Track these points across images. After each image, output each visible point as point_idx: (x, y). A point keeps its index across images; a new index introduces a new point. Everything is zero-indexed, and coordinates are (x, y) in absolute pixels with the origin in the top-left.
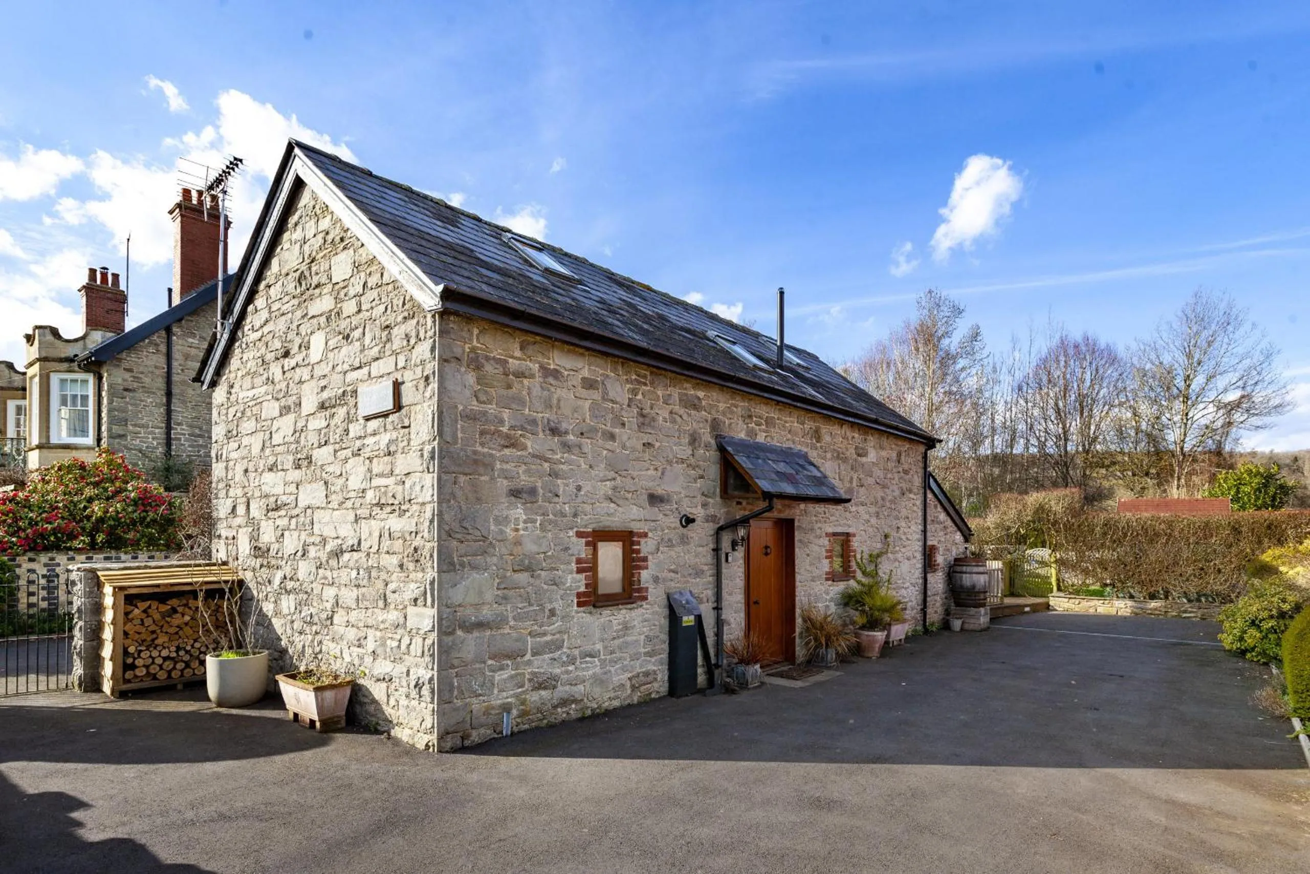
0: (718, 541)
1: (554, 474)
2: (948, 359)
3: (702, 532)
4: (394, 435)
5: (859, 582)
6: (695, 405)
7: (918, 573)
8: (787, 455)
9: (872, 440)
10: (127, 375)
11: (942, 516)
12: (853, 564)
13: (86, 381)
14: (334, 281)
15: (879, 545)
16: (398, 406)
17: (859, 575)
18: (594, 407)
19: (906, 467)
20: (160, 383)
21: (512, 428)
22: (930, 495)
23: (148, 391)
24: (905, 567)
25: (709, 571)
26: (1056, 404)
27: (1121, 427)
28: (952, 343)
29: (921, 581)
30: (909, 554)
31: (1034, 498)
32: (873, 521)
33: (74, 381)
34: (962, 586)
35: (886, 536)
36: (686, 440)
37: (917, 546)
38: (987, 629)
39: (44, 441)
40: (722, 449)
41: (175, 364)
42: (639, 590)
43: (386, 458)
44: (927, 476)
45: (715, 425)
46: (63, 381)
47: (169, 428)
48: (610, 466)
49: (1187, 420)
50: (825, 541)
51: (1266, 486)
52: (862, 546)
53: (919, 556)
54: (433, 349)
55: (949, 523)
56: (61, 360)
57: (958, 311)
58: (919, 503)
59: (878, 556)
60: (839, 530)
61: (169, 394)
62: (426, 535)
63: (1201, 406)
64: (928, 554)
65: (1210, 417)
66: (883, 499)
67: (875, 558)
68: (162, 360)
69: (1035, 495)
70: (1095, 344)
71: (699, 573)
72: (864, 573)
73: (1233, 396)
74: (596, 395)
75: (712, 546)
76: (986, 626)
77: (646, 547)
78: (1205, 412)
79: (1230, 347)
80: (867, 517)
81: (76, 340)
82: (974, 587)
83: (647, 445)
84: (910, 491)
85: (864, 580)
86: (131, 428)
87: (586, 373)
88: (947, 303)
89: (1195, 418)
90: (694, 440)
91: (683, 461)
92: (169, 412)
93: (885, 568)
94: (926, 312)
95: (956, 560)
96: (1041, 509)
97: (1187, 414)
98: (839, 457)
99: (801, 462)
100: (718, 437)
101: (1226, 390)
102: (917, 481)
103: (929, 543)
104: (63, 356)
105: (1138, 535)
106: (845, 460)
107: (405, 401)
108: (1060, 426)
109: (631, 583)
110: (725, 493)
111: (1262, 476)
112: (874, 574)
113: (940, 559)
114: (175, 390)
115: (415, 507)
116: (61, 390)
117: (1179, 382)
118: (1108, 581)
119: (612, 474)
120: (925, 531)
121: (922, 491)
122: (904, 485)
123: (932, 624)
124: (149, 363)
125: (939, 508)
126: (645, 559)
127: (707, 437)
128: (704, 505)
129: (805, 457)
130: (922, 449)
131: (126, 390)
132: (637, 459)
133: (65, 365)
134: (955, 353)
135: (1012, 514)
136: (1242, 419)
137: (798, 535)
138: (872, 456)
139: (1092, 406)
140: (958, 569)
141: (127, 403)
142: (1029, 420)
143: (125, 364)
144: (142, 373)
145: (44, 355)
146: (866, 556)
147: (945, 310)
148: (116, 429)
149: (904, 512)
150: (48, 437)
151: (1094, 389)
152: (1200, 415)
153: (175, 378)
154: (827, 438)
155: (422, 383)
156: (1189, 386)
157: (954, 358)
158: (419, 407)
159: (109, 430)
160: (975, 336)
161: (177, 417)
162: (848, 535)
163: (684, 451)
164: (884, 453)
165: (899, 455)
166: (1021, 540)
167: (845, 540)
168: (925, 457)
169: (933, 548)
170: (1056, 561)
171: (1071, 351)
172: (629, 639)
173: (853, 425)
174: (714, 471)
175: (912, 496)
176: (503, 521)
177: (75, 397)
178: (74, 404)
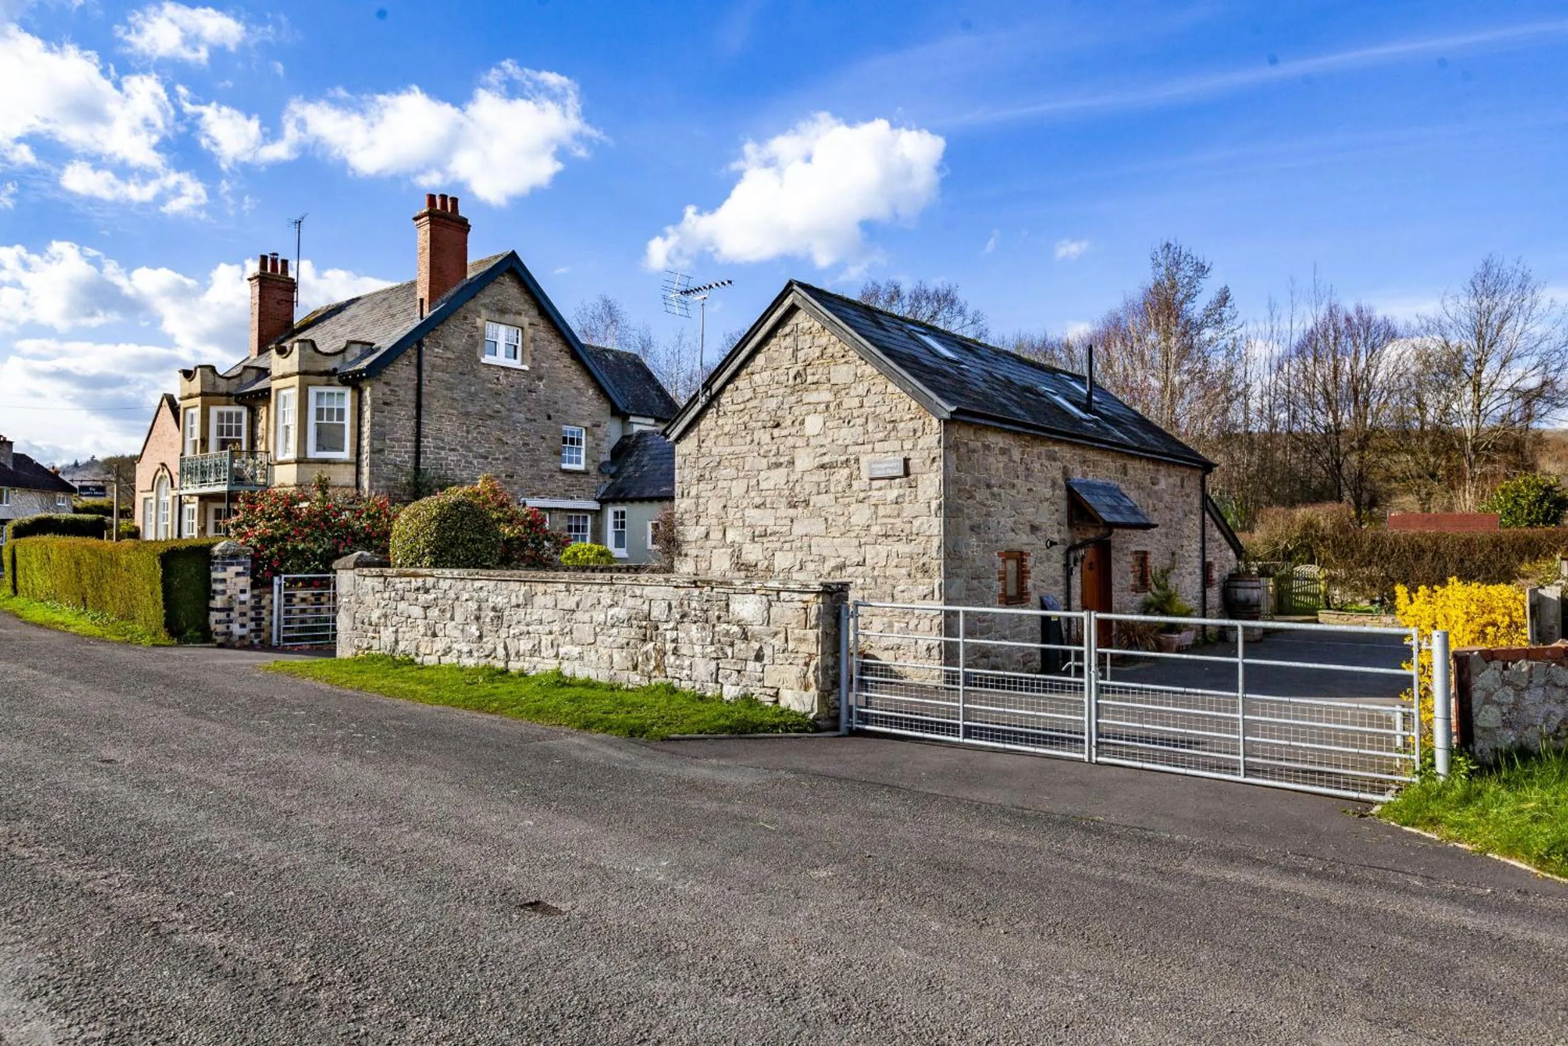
0: (1067, 559)
1: (988, 515)
2: (1192, 327)
3: (1057, 553)
4: (902, 491)
5: (1154, 594)
6: (1052, 458)
7: (1198, 588)
8: (1108, 490)
9: (1163, 470)
10: (386, 390)
11: (1217, 534)
12: (1149, 577)
13: (343, 394)
14: (832, 382)
15: (1168, 562)
16: (907, 473)
17: (1154, 587)
18: (1005, 467)
19: (1188, 491)
20: (411, 396)
21: (971, 486)
22: (1207, 516)
23: (402, 405)
24: (1188, 580)
25: (1061, 580)
26: (1325, 390)
27: (1402, 416)
28: (1196, 309)
29: (1200, 595)
30: (1190, 570)
31: (1302, 513)
32: (1164, 540)
33: (331, 394)
34: (1236, 600)
35: (1173, 554)
36: (1049, 484)
37: (1197, 563)
38: (1261, 640)
39: (302, 456)
40: (1069, 489)
41: (424, 375)
42: (1026, 594)
43: (894, 506)
44: (1205, 498)
45: (1065, 472)
46: (319, 395)
47: (418, 441)
48: (1013, 508)
49: (1480, 411)
50: (1130, 559)
51: (1541, 501)
52: (1155, 563)
53: (1198, 571)
54: (939, 442)
55: (1223, 541)
56: (321, 374)
57: (1201, 270)
58: (1198, 522)
59: (1168, 571)
60: (1140, 548)
61: (419, 406)
62: (934, 555)
63: (1497, 394)
64: (1206, 568)
65: (1506, 407)
66: (1171, 520)
67: (1165, 573)
68: (412, 372)
69: (1303, 510)
70: (1370, 319)
71: (1056, 583)
72: (1158, 586)
73: (1533, 382)
74: (1006, 459)
75: (1063, 562)
76: (1258, 638)
77: (1030, 563)
78: (1502, 401)
79: (1528, 327)
80: (1158, 537)
81: (335, 354)
82: (1248, 600)
83: (1030, 490)
84: (1191, 512)
85: (1157, 592)
86: (388, 441)
87: (1001, 445)
88: (1189, 259)
89: (1490, 408)
90: (1054, 484)
91: (1047, 500)
92: (418, 425)
93: (1173, 582)
94: (1162, 270)
95: (1230, 575)
96: (1309, 525)
97: (1479, 405)
98: (1140, 487)
99: (1118, 494)
100: (1067, 480)
101: (1523, 377)
102: (1197, 503)
103: (1208, 560)
104: (322, 369)
105: (1405, 551)
106: (1143, 489)
107: (912, 470)
108: (1330, 414)
109: (1023, 589)
110: (1071, 524)
111: (1541, 487)
112: (1164, 588)
113: (1215, 575)
114: (424, 402)
115: (921, 538)
116: (317, 403)
117: (1469, 368)
118: (1377, 599)
119: (1013, 513)
120: (1203, 549)
121: (1200, 512)
122: (1187, 508)
123: (1211, 635)
124: (403, 375)
125: (1215, 528)
126: (1029, 572)
127: (1061, 482)
128: (1059, 532)
129: (1118, 489)
130: (1200, 473)
131: (385, 404)
132: (1025, 501)
133: (325, 378)
134: (1199, 322)
135: (1280, 530)
136: (1544, 410)
137: (1114, 554)
138: (1163, 484)
139: (1368, 392)
140: (1233, 584)
141: (385, 417)
142: (1292, 407)
143: (385, 378)
144: (397, 386)
145: (304, 368)
146: (1158, 571)
147: (1188, 270)
148: (378, 445)
149: (1187, 532)
150: (306, 452)
151: (1369, 372)
152: (1495, 405)
153: (424, 389)
154: (1131, 472)
155: (928, 462)
156: (1480, 372)
157: (1200, 327)
158: (925, 477)
159: (371, 445)
160: (1224, 298)
161: (425, 430)
162: (1145, 553)
163: (1048, 492)
164: (1171, 480)
165: (1182, 481)
166: (1288, 556)
167: (1142, 558)
168: (1203, 482)
169: (1210, 564)
170: (1325, 578)
171: (1342, 325)
172: (1022, 628)
173: (1148, 459)
174: (1063, 505)
175: (1193, 517)
176: (968, 545)
177: (330, 411)
178: (330, 418)
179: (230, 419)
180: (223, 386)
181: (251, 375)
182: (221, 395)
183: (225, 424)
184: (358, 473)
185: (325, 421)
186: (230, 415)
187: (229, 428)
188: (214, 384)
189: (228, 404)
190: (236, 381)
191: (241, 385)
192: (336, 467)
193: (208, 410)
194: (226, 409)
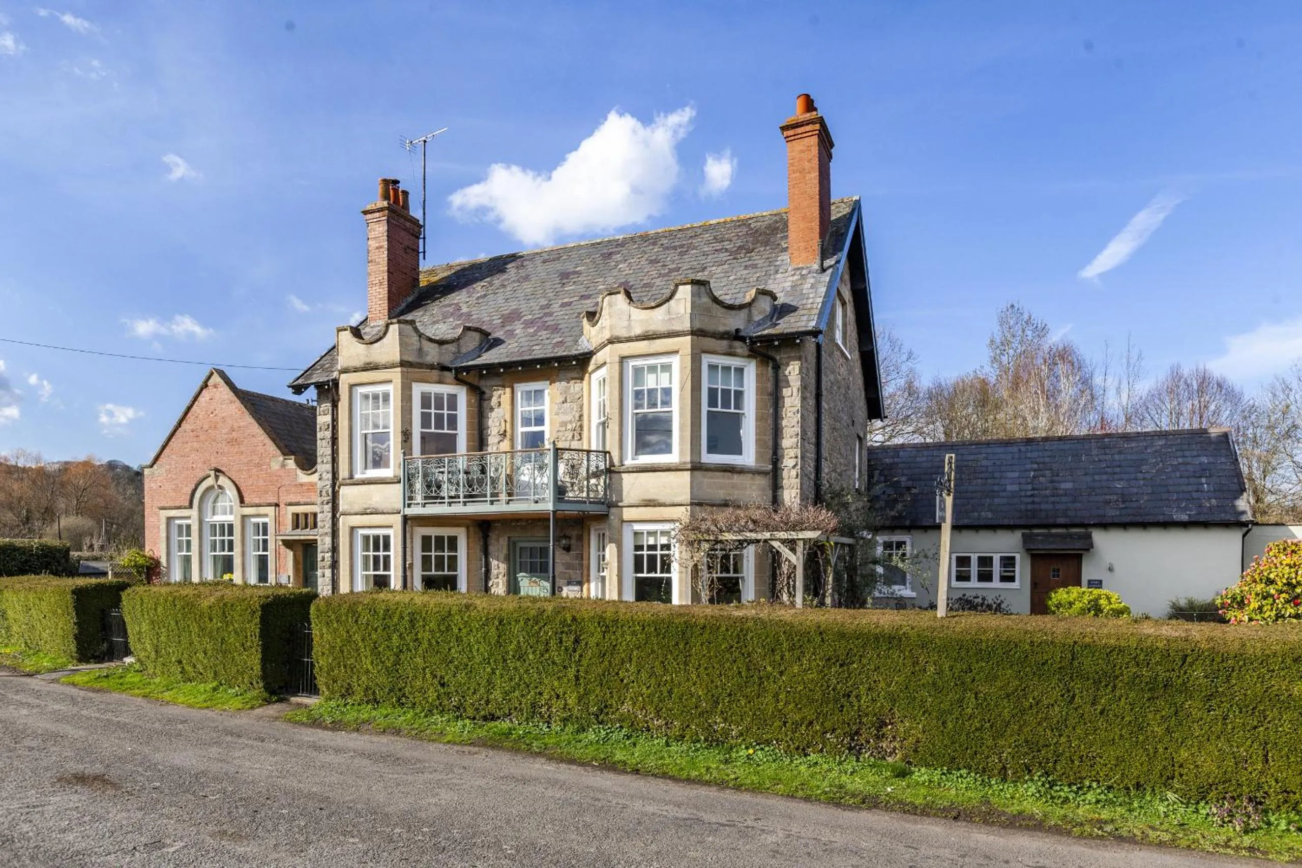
13: (746, 371)
20: (814, 379)
33: (728, 368)
39: (696, 459)
46: (711, 369)
56: (719, 336)
61: (818, 395)
81: (741, 307)
104: (722, 329)
114: (821, 389)
116: (712, 380)
133: (725, 343)
141: (805, 406)
145: (698, 325)
150: (700, 454)
159: (801, 446)
177: (727, 393)
178: (726, 404)
179: (439, 406)
180: (433, 354)
181: (473, 340)
182: (431, 367)
183: (433, 411)
184: (776, 486)
185: (719, 409)
186: (439, 398)
187: (439, 418)
188: (420, 349)
189: (440, 382)
190: (452, 348)
191: (458, 355)
192: (742, 477)
193: (411, 388)
194: (434, 389)
